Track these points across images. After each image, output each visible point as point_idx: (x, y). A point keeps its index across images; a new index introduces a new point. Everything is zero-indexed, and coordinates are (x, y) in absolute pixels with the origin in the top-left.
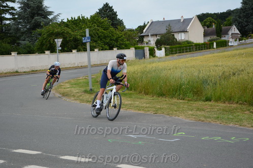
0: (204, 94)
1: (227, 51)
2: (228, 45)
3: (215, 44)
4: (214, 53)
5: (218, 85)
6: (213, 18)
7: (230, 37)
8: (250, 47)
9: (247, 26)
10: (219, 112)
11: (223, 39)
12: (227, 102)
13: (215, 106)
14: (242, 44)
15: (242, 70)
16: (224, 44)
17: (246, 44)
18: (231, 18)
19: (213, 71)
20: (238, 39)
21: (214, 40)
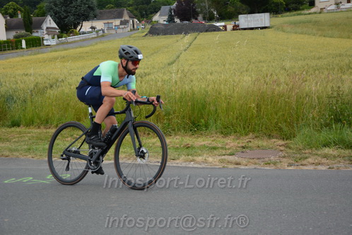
0: (8, 116)
1: (42, 53)
2: (43, 44)
3: (24, 42)
4: (23, 56)
5: (29, 103)
6: (17, 3)
7: (45, 32)
8: (73, 48)
9: (66, 17)
10: (31, 142)
11: (35, 35)
12: (42, 127)
13: (25, 133)
14: (63, 43)
15: (63, 81)
16: (36, 43)
17: (68, 43)
18: (44, 5)
19: (21, 82)
20: (56, 36)
21: (22, 36)
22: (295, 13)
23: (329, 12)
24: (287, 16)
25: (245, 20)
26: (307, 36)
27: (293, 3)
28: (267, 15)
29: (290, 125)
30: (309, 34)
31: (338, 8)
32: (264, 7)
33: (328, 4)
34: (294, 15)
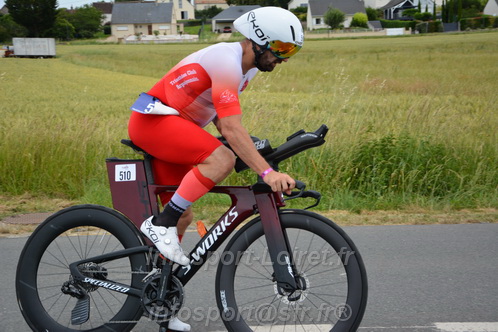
22: (87, 41)
23: (128, 43)
24: (78, 44)
25: (21, 45)
26: (102, 71)
27: (85, 29)
28: (51, 41)
29: (78, 179)
30: (105, 69)
31: (139, 39)
32: (47, 31)
33: (127, 33)
34: (87, 44)
